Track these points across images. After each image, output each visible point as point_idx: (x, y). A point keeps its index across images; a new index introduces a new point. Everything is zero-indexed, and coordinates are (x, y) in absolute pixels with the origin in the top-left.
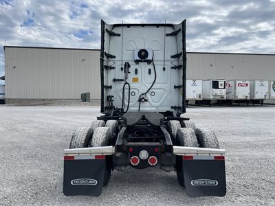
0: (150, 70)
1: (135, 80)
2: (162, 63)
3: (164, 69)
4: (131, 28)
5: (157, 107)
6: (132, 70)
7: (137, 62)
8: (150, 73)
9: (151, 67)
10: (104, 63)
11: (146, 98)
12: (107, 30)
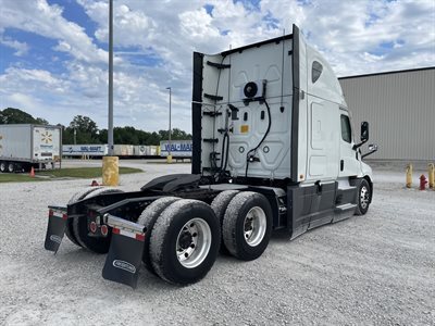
0: (263, 113)
1: (245, 129)
2: (279, 100)
3: (282, 109)
4: (244, 52)
5: (272, 171)
6: (240, 115)
7: (246, 102)
8: (263, 117)
9: (264, 108)
10: (203, 109)
11: (256, 156)
12: (209, 63)
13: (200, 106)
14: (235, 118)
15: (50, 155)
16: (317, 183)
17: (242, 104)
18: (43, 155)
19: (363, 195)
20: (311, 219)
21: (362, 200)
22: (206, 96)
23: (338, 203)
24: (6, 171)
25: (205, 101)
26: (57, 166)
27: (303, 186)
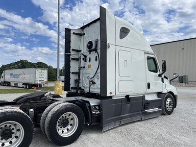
0: (96, 57)
1: (89, 66)
7: (90, 52)
8: (96, 59)
9: (96, 54)
10: (71, 57)
11: (94, 81)
12: (74, 33)
13: (69, 55)
14: (86, 61)
15: (43, 81)
16: (127, 96)
17: (88, 53)
18: (40, 81)
19: (167, 103)
20: (121, 118)
21: (167, 106)
22: (73, 50)
23: (145, 108)
24: (26, 88)
25: (72, 53)
26: (46, 86)
27: (114, 98)
